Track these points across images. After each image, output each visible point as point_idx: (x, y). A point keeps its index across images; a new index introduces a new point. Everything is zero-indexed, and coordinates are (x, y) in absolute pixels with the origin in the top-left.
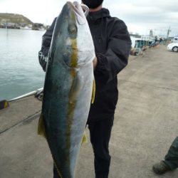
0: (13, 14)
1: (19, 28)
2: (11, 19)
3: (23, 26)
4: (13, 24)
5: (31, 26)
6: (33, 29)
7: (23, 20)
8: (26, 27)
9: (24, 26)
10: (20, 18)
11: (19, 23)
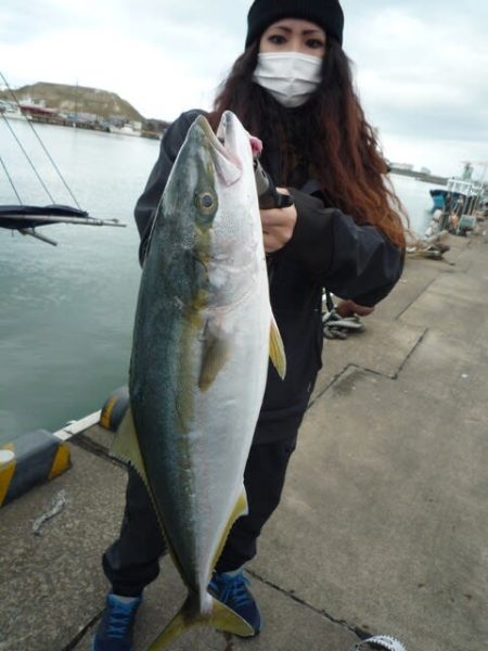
0: (91, 91)
1: (108, 130)
2: (86, 102)
3: (117, 126)
4: (93, 117)
5: (139, 125)
6: (143, 136)
7: (117, 109)
8: (127, 129)
9: (121, 125)
10: (111, 103)
11: (105, 114)
